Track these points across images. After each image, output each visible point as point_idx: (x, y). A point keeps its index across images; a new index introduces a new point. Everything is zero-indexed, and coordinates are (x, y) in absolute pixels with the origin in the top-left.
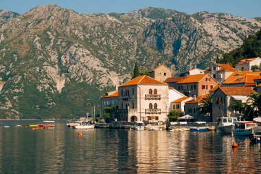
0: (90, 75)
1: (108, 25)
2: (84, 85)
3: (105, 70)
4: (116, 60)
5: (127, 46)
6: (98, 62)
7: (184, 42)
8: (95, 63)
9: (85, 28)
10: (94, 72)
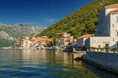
0: (6, 37)
1: (10, 27)
2: (5, 39)
3: (10, 36)
4: (12, 34)
5: (15, 31)
6: (8, 34)
7: (27, 31)
8: (7, 35)
9: (5, 27)
10: (7, 37)
